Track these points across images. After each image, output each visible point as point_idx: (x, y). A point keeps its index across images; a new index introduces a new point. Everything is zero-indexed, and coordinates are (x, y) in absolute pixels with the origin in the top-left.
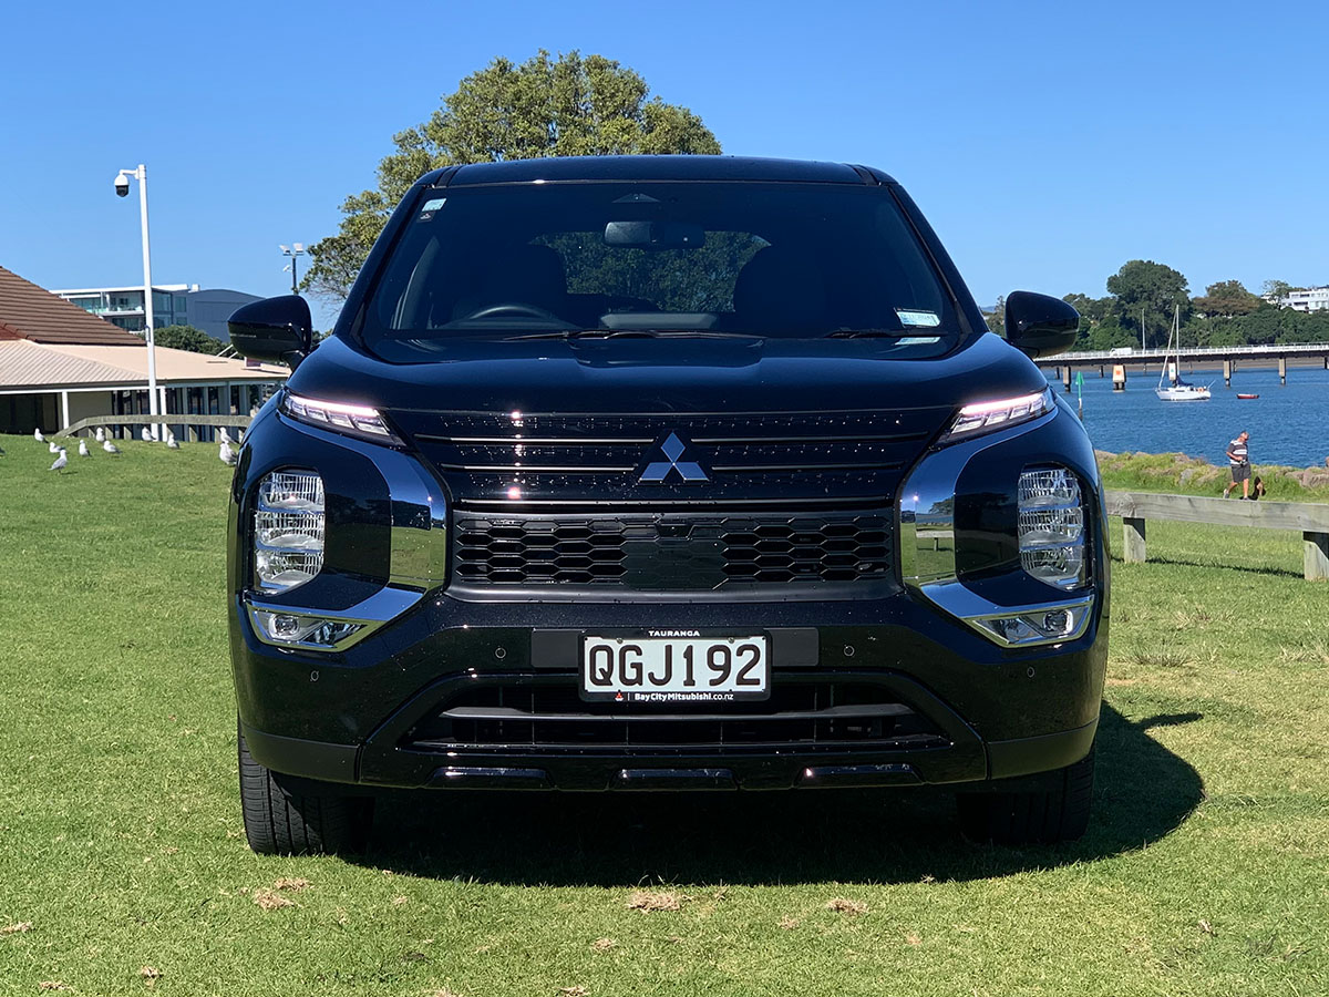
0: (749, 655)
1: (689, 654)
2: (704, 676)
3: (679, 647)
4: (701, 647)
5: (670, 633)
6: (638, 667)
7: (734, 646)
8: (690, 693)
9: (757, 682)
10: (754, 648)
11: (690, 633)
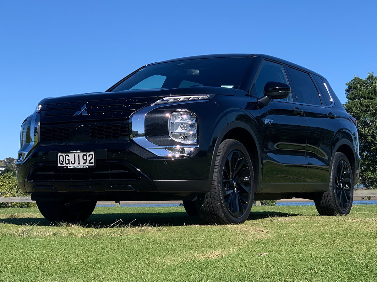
0: (91, 156)
1: (79, 156)
2: (82, 162)
3: (77, 155)
4: (81, 155)
5: (75, 151)
6: (69, 160)
7: (88, 154)
8: (79, 166)
9: (92, 163)
10: (92, 155)
11: (78, 151)
